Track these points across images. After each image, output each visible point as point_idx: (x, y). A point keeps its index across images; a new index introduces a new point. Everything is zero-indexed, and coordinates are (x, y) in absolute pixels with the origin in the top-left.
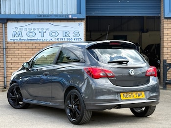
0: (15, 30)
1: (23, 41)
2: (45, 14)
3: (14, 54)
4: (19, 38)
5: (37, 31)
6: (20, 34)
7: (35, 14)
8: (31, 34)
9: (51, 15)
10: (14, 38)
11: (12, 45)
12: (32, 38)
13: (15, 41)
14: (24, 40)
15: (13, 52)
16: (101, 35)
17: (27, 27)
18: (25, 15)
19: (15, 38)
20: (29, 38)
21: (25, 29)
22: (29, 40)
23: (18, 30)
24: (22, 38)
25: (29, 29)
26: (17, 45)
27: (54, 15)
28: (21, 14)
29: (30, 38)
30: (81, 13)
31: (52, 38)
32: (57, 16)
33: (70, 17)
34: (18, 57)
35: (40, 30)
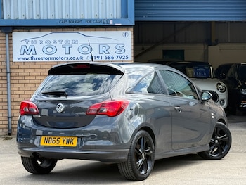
0: (24, 43)
1: (37, 60)
2: (71, 18)
3: (23, 81)
4: (31, 55)
5: (58, 45)
6: (33, 50)
7: (57, 18)
8: (50, 50)
9: (81, 21)
10: (23, 56)
11: (20, 67)
12: (51, 56)
13: (25, 60)
14: (39, 59)
15: (21, 78)
16: (143, 49)
17: (44, 39)
18: (40, 20)
19: (25, 56)
20: (46, 56)
21: (41, 43)
22: (47, 59)
23: (30, 43)
24: (35, 56)
25: (46, 42)
26: (28, 67)
27: (86, 21)
28: (35, 18)
29: (48, 56)
30: (127, 17)
31: (82, 56)
32: (90, 22)
33: (111, 23)
34: (30, 85)
35: (63, 43)
